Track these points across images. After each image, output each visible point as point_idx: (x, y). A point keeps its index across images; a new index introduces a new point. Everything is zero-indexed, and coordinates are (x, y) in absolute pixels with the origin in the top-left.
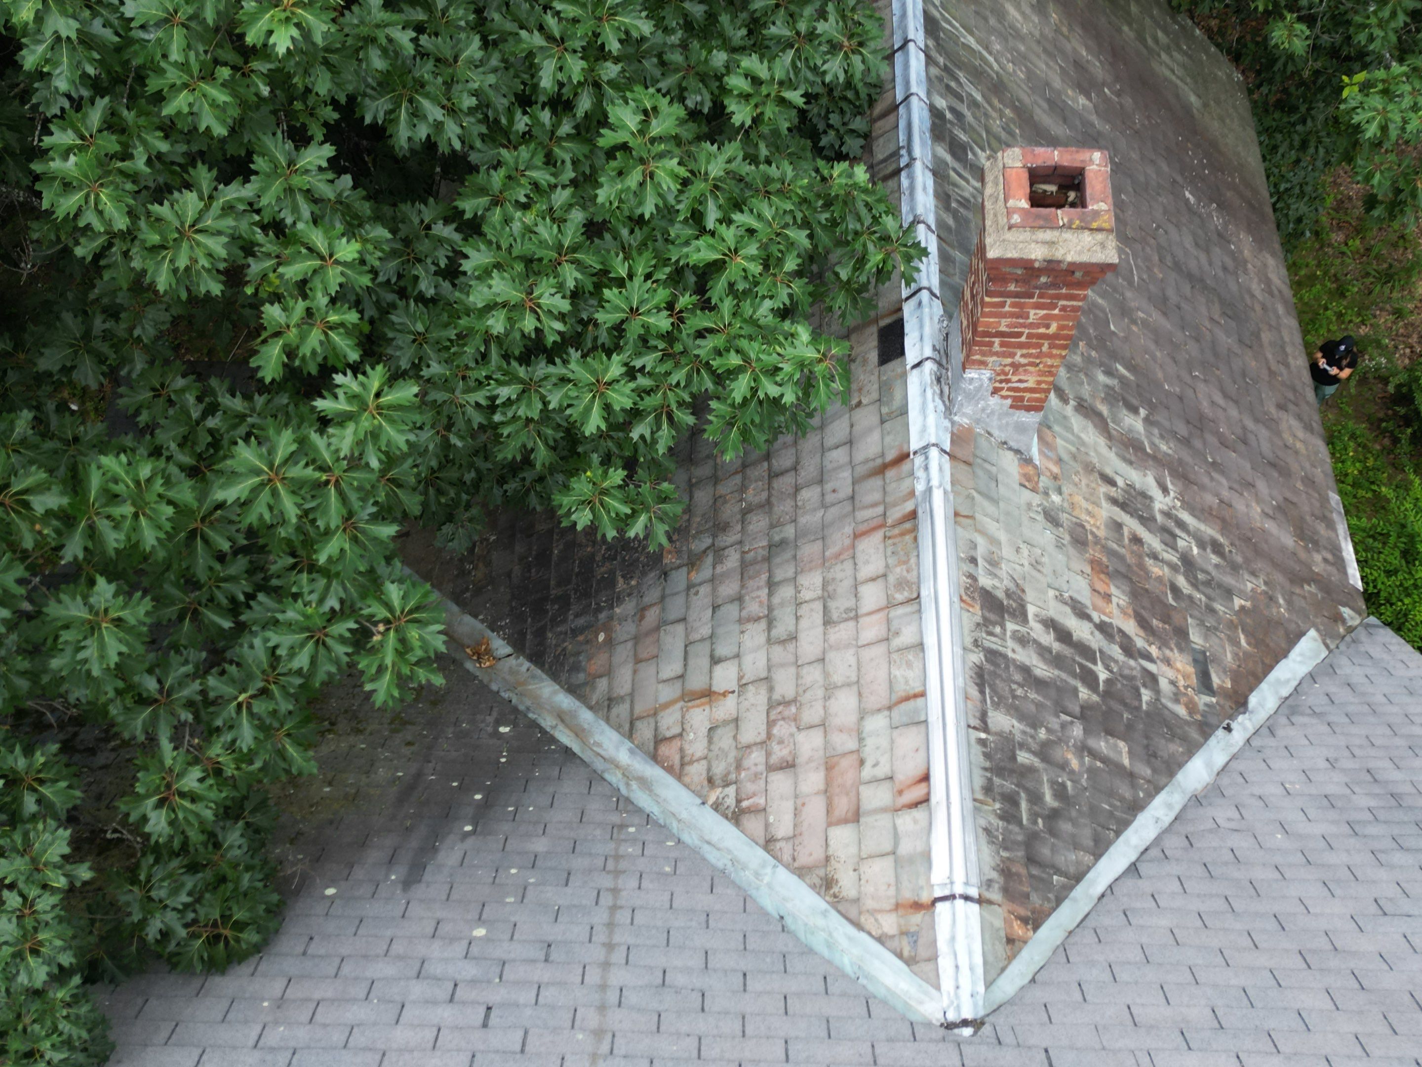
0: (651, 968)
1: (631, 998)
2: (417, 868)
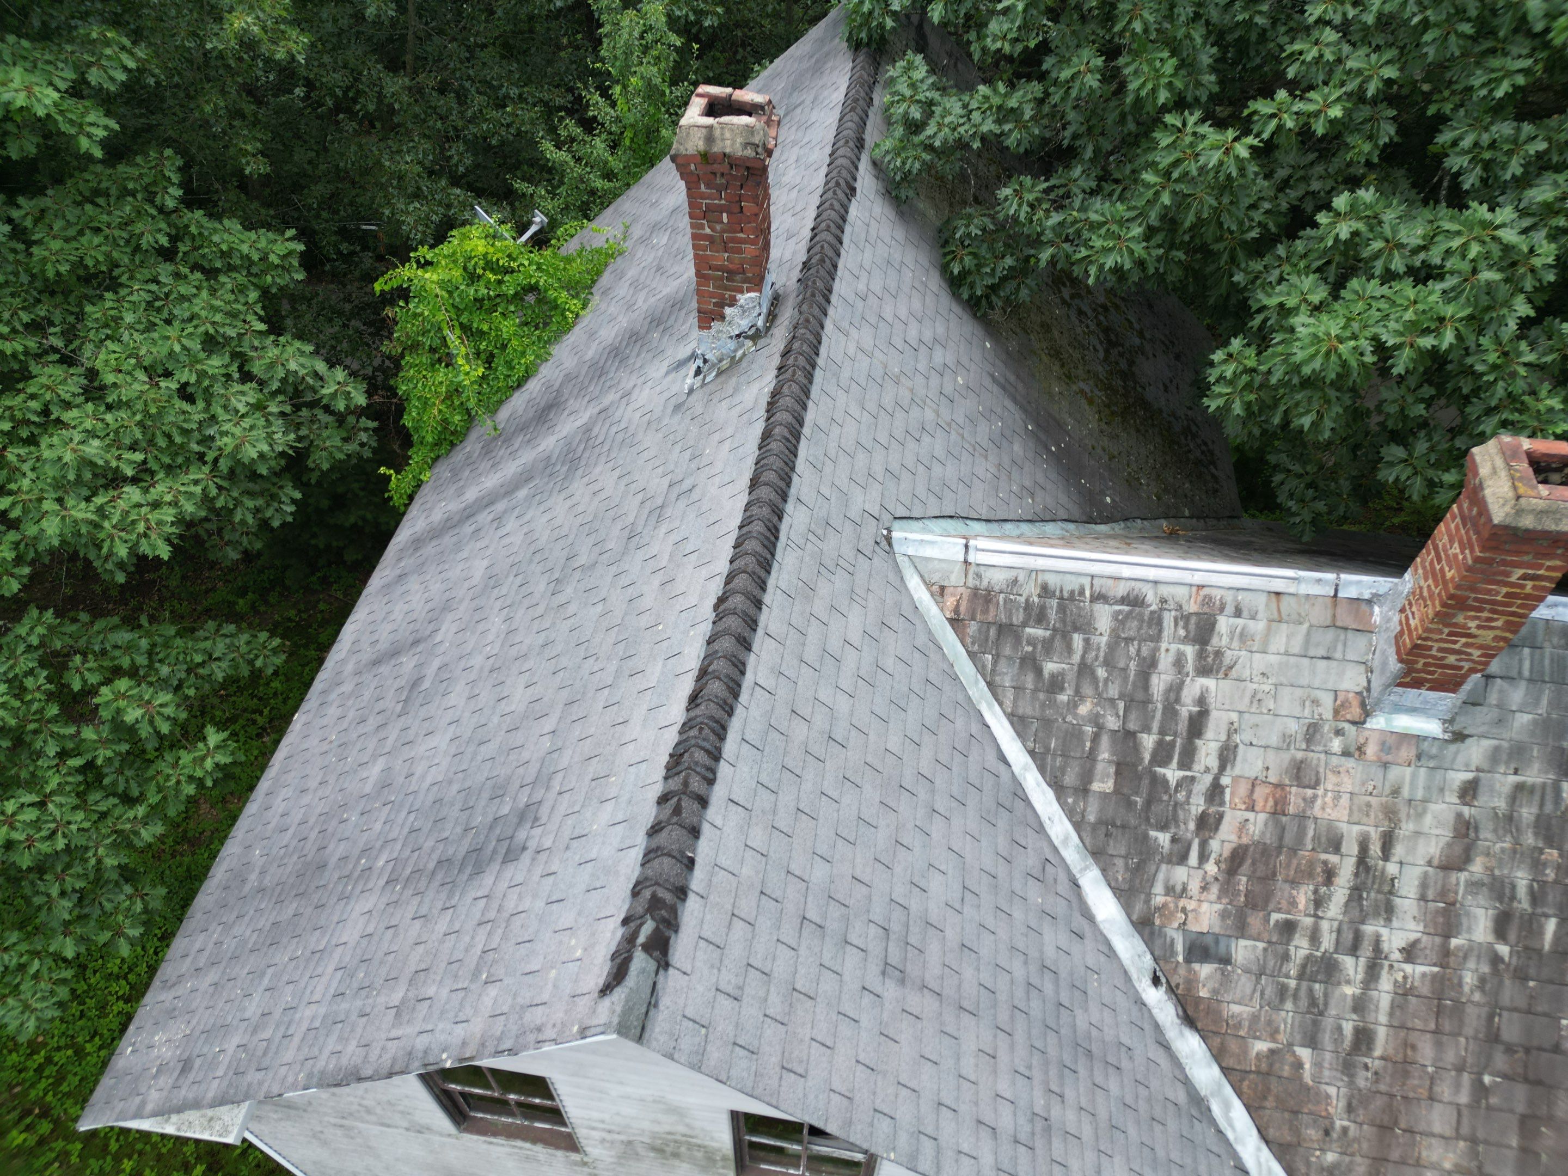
2: (1003, 388)
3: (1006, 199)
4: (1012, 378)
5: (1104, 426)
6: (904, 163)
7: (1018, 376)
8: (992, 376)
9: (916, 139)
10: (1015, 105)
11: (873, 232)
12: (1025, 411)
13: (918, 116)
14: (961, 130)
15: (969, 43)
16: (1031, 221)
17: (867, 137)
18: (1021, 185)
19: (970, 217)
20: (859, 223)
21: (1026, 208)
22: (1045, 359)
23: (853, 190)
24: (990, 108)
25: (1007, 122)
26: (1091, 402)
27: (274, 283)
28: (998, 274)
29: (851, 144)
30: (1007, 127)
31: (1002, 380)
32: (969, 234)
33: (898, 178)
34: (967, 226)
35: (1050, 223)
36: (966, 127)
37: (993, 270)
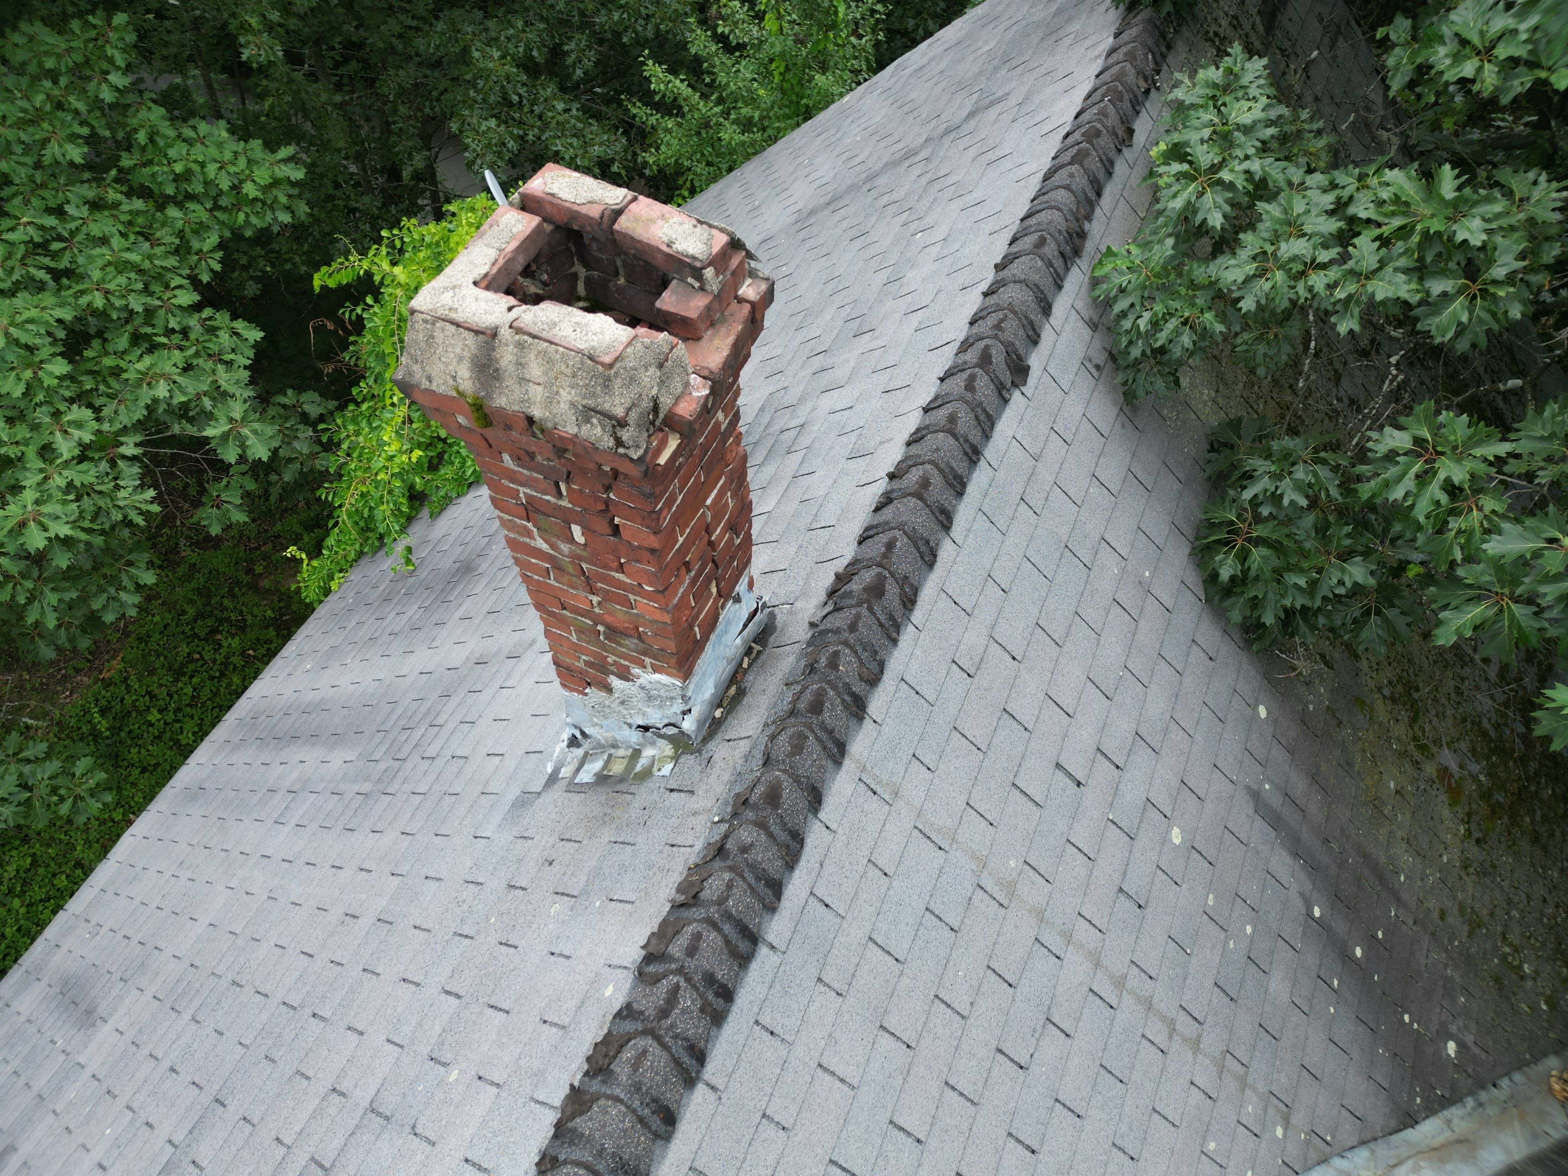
0: (1078, 1020)
1: (1043, 963)
2: (1274, 820)
3: (1391, 456)
4: (1300, 785)
5: (1473, 851)
6: (1156, 325)
7: (1314, 778)
8: (1255, 795)
9: (1200, 273)
10: (1477, 240)
11: (1045, 475)
12: (1312, 867)
13: (1216, 220)
14: (1318, 280)
15: (1385, 45)
16: (1441, 529)
17: (1095, 228)
18: (1436, 429)
19: (1288, 460)
20: (1016, 453)
21: (1435, 491)
22: (1381, 709)
23: (1020, 371)
24: (1404, 232)
25: (1443, 273)
26: (1455, 794)
27: (247, 222)
28: (1324, 591)
29: (1050, 249)
30: (1437, 287)
31: (1276, 800)
32: (1276, 498)
33: (1135, 352)
34: (1277, 477)
35: (1493, 547)
36: (1333, 274)
37: (1313, 584)
